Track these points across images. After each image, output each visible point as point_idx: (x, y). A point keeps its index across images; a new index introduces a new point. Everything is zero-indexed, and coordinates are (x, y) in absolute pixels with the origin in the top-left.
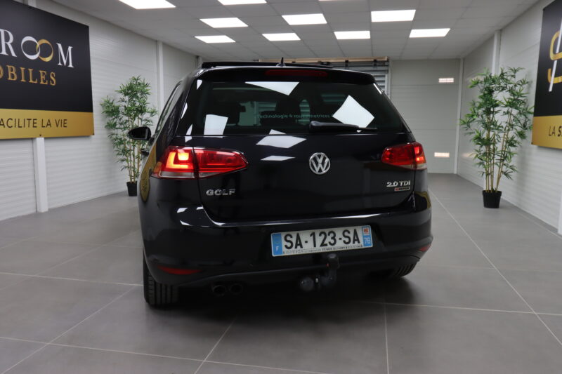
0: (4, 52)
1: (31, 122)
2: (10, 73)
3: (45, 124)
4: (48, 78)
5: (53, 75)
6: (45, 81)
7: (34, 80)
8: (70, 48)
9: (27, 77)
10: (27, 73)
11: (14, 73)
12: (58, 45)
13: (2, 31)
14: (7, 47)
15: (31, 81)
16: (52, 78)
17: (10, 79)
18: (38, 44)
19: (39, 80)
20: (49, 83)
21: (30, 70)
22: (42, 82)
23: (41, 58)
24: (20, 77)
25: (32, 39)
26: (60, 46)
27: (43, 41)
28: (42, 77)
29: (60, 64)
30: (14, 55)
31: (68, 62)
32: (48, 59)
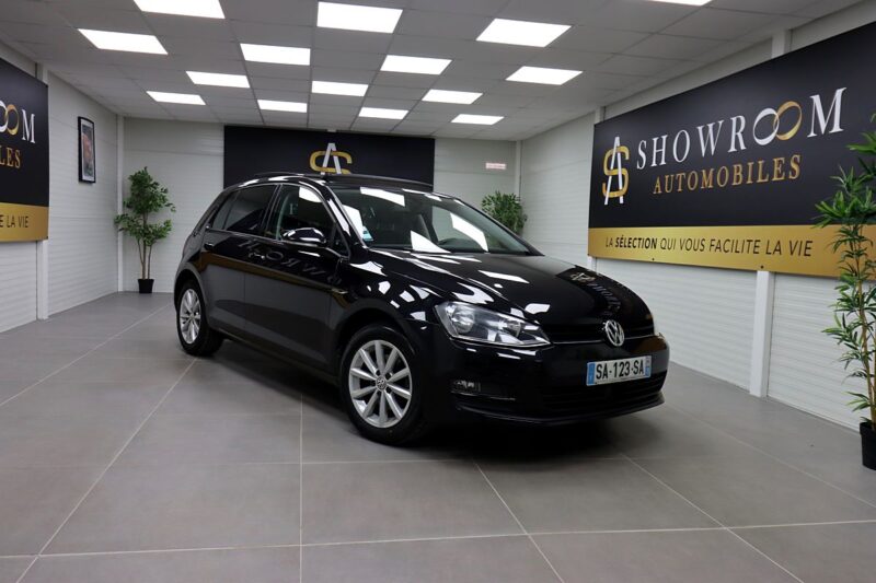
0: (733, 149)
1: (752, 244)
2: (735, 174)
3: (771, 249)
4: (786, 168)
5: (795, 161)
6: (779, 176)
7: (763, 178)
8: (839, 93)
9: (755, 177)
10: (755, 168)
11: (740, 174)
12: (812, 100)
13: (734, 119)
14: (738, 140)
15: (760, 180)
16: (794, 166)
17: (734, 184)
18: (777, 115)
19: (771, 176)
20: (787, 176)
21: (760, 162)
22: (775, 179)
23: (781, 137)
24: (745, 179)
25: (769, 111)
26: (816, 99)
27: (787, 105)
28: (777, 169)
29: (812, 134)
30: (743, 147)
31: (830, 125)
32: (789, 135)
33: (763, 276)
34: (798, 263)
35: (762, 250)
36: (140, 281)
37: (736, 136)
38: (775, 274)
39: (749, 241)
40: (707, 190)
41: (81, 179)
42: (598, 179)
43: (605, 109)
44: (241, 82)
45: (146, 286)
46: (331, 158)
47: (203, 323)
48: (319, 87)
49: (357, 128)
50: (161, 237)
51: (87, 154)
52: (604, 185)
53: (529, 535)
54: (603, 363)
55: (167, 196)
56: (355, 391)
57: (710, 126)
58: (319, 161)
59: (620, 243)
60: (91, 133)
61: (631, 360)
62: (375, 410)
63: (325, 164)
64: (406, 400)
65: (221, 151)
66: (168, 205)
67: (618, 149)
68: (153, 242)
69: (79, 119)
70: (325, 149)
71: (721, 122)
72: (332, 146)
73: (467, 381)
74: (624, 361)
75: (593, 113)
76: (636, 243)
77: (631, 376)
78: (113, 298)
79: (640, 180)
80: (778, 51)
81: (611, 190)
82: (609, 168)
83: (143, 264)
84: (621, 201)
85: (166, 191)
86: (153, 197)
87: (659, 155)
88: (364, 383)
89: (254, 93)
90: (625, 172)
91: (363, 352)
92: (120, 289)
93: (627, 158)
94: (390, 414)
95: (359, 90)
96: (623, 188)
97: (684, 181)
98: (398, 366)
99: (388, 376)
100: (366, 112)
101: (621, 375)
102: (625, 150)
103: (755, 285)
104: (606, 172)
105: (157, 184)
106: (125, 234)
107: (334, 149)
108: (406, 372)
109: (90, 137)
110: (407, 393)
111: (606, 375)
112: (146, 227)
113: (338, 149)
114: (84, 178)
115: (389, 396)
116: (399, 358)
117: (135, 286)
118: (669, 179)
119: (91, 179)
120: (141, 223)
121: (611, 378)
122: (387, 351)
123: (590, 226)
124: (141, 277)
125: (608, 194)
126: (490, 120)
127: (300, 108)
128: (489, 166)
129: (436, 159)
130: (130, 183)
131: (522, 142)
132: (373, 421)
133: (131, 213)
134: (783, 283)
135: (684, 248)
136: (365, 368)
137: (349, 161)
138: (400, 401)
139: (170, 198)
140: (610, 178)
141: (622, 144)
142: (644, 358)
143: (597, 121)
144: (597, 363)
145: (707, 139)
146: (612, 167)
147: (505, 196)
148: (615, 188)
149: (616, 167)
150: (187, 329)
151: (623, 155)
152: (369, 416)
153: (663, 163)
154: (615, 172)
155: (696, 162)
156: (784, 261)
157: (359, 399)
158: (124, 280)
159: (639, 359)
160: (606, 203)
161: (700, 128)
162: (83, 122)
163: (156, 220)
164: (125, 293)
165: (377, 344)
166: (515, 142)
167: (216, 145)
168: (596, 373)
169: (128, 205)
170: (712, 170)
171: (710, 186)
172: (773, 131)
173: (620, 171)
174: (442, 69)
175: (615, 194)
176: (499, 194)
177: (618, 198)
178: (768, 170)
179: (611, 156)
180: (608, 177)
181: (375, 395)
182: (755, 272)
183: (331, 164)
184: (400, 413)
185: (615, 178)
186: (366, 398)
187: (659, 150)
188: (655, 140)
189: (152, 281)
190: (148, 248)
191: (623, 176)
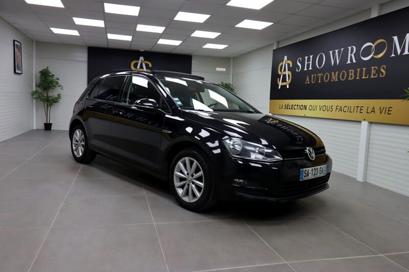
0: (349, 62)
1: (359, 109)
2: (350, 74)
3: (369, 111)
4: (378, 72)
5: (383, 68)
6: (374, 75)
7: (366, 76)
8: (408, 35)
9: (361, 76)
10: (361, 71)
11: (352, 74)
12: (393, 38)
13: (350, 48)
14: (351, 58)
15: (363, 78)
16: (383, 71)
17: (350, 79)
18: (374, 46)
19: (370, 75)
20: (378, 75)
21: (364, 69)
22: (372, 77)
23: (375, 56)
24: (356, 76)
25: (369, 44)
26: (396, 38)
27: (379, 41)
28: (373, 72)
29: (393, 55)
30: (354, 61)
31: (403, 51)
32: (380, 55)
33: (365, 124)
34: (384, 117)
35: (364, 111)
36: (45, 124)
37: (351, 56)
38: (371, 123)
39: (358, 107)
40: (334, 82)
41: (15, 72)
42: (275, 76)
43: (278, 42)
44: (100, 24)
45: (48, 127)
46: (141, 64)
47: (86, 147)
48: (141, 28)
49: (155, 49)
50: (56, 102)
51: (18, 59)
52: (278, 79)
53: (287, 263)
54: (307, 169)
55: (59, 82)
56: (177, 183)
57: (337, 51)
58: (136, 66)
59: (287, 107)
60: (20, 48)
61: (319, 167)
62: (187, 194)
63: (138, 67)
64: (202, 188)
65: (86, 59)
66: (60, 86)
67: (286, 61)
68: (51, 104)
69: (14, 41)
70: (139, 60)
71: (342, 49)
72: (142, 58)
73: (239, 179)
74: (316, 167)
75: (273, 44)
76: (296, 107)
77: (319, 175)
78: (31, 133)
79: (298, 77)
80: (374, 14)
81: (282, 82)
82: (281, 71)
83: (47, 115)
84: (288, 87)
85: (58, 79)
86: (51, 82)
87: (308, 65)
88: (182, 179)
89: (106, 30)
90: (290, 73)
91: (180, 164)
92: (35, 128)
93: (291, 66)
94: (194, 195)
95: (160, 30)
96: (288, 81)
97: (322, 78)
98: (197, 171)
99: (192, 176)
100: (162, 42)
101: (314, 175)
102: (290, 63)
103: (360, 128)
104: (279, 72)
105: (53, 75)
106: (36, 101)
107: (143, 60)
108: (201, 173)
109: (19, 50)
110: (201, 184)
111: (308, 175)
112: (48, 97)
113: (145, 60)
114: (17, 71)
115: (193, 186)
116: (198, 166)
117: (43, 127)
118: (314, 76)
119: (20, 72)
120: (45, 95)
121: (311, 177)
122: (192, 163)
123: (271, 99)
124: (46, 122)
125: (280, 84)
126: (221, 47)
127: (129, 38)
128: (218, 69)
129: (193, 65)
130: (39, 75)
131: (234, 58)
132: (186, 199)
133: (40, 90)
134: (375, 127)
135: (322, 110)
136: (181, 172)
137: (150, 65)
138: (199, 188)
139: (60, 82)
140: (282, 76)
141: (288, 60)
142: (324, 166)
143: (275, 48)
144: (305, 169)
145: (335, 57)
146: (283, 71)
147: (226, 84)
148: (284, 80)
149: (285, 70)
150: (77, 150)
151: (289, 65)
152: (184, 196)
153: (310, 68)
154: (284, 73)
155: (328, 68)
156: (376, 117)
157: (179, 187)
158: (37, 123)
159: (322, 166)
160: (279, 88)
161: (331, 52)
162: (16, 43)
163: (53, 94)
164: (38, 130)
165: (187, 159)
166: (230, 58)
167: (83, 57)
168: (304, 174)
169: (38, 86)
170: (337, 72)
171: (336, 80)
172: (371, 54)
173: (287, 73)
174: (204, 20)
175: (285, 84)
176: (222, 83)
177: (286, 86)
178: (368, 72)
179: (282, 66)
180: (280, 75)
181: (186, 185)
182: (361, 122)
183: (141, 67)
184: (198, 195)
185: (284, 76)
186: (182, 187)
187: (308, 63)
188: (306, 57)
189: (51, 124)
190: (49, 108)
191: (289, 75)
